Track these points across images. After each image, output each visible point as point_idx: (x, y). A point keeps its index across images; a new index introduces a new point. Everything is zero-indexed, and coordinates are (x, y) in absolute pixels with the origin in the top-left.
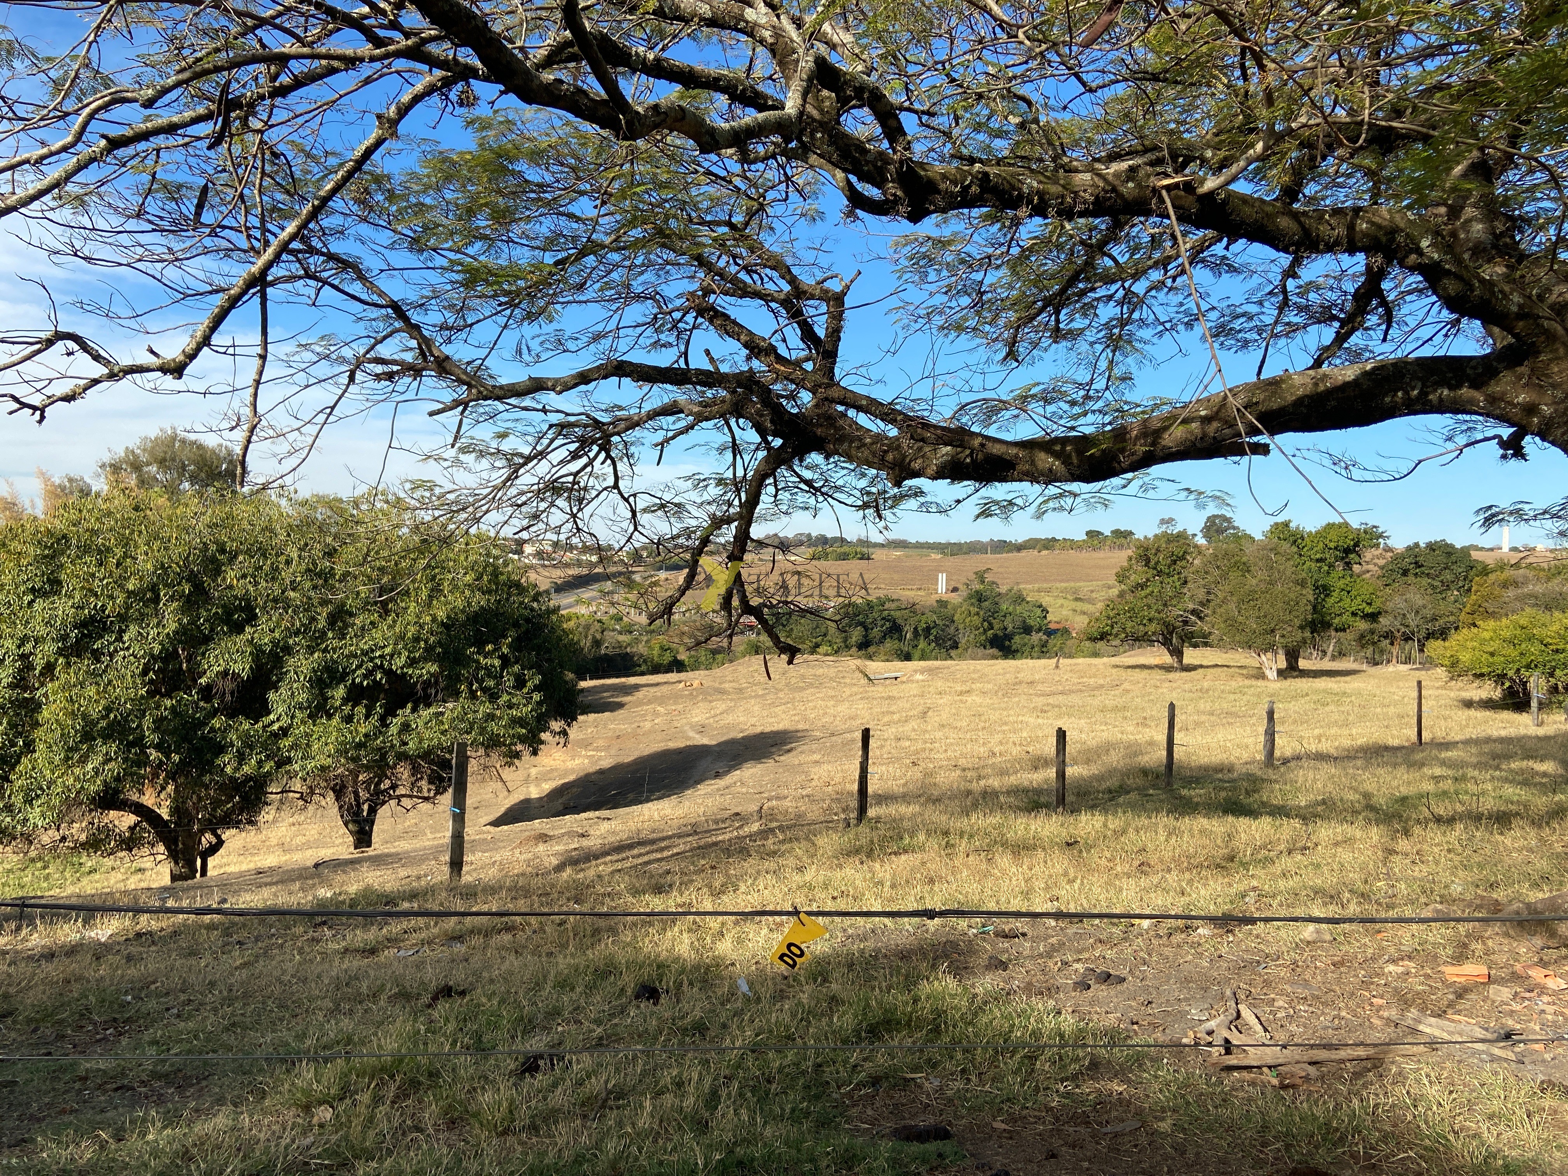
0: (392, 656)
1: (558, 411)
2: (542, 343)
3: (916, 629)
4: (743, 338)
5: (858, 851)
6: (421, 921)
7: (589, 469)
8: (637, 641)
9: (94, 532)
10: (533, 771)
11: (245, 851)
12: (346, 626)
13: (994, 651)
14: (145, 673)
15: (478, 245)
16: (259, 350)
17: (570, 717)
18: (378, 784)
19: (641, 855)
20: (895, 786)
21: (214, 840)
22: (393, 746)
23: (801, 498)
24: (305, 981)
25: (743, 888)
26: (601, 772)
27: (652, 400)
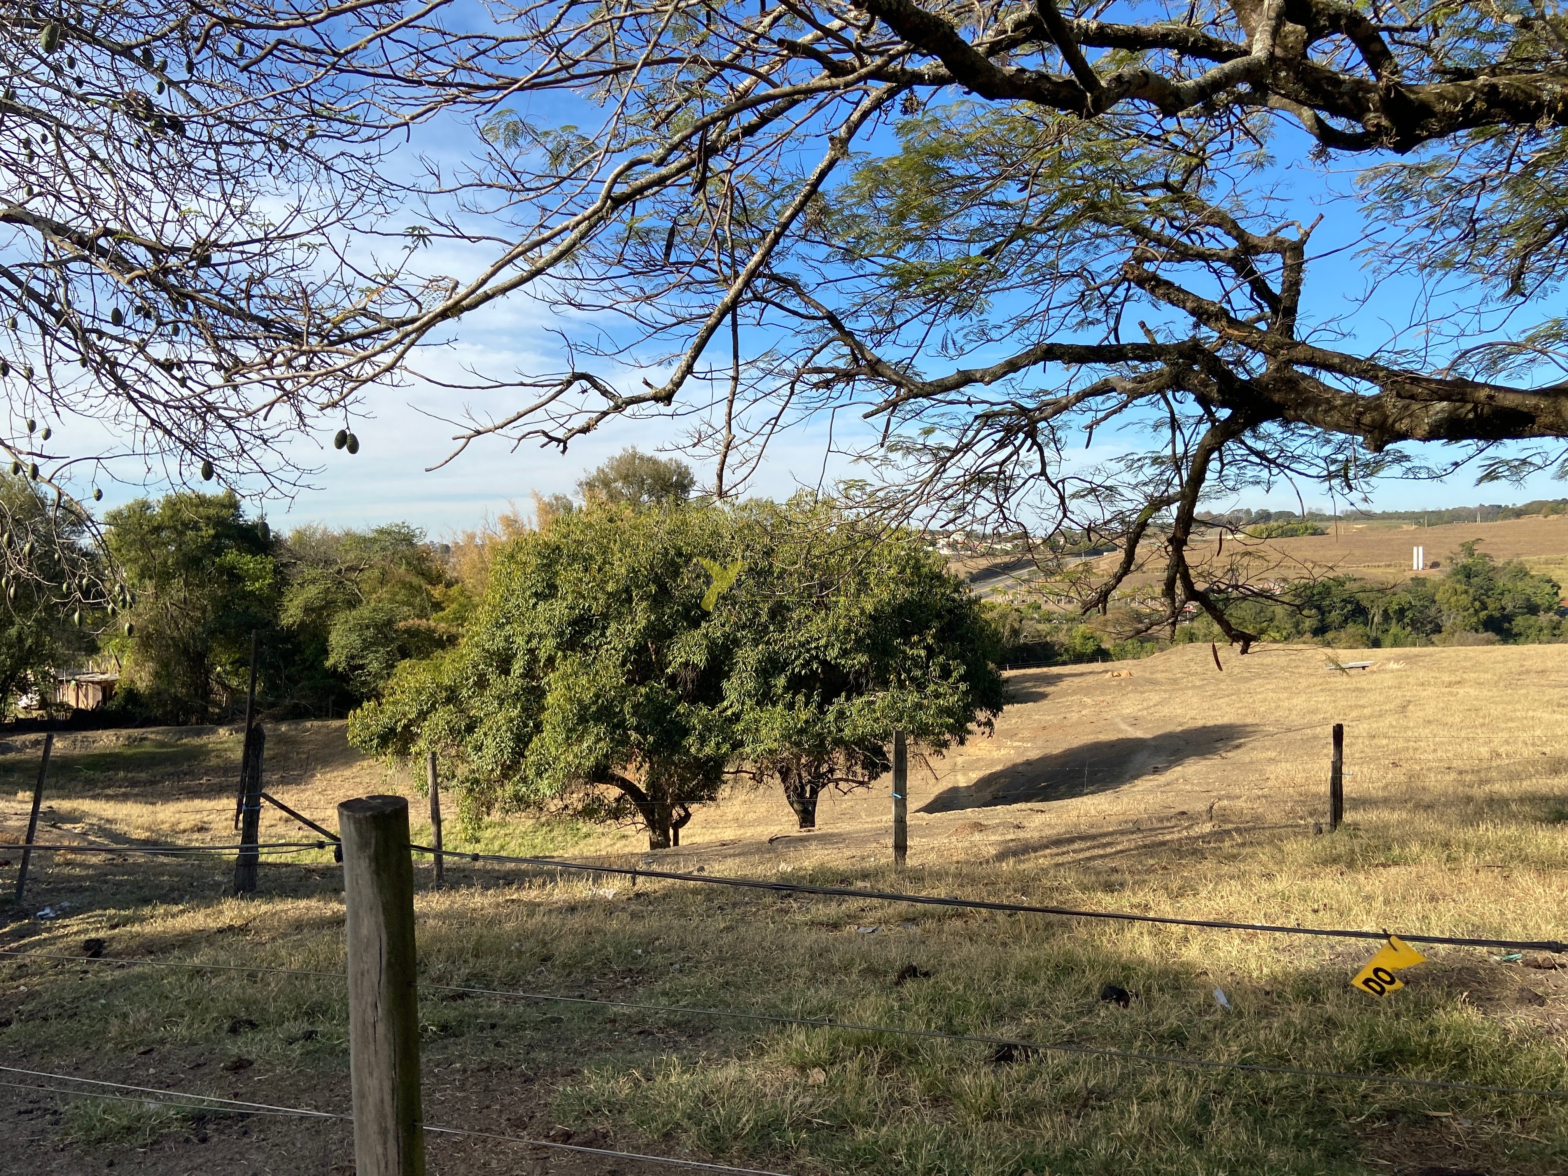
0: (826, 647)
1: (983, 402)
2: (965, 336)
3: (1385, 611)
4: (1189, 304)
5: (1335, 860)
6: (876, 902)
7: (1015, 457)
8: (1057, 629)
9: (580, 543)
10: (960, 760)
11: (707, 824)
12: (785, 620)
13: (1490, 635)
14: (623, 664)
15: (910, 246)
16: (731, 373)
17: (996, 708)
18: (817, 768)
19: (1082, 850)
20: (1375, 790)
21: (683, 813)
22: (830, 732)
23: (1250, 472)
24: (782, 948)
25: (1204, 894)
26: (1028, 763)
27: (1081, 381)
